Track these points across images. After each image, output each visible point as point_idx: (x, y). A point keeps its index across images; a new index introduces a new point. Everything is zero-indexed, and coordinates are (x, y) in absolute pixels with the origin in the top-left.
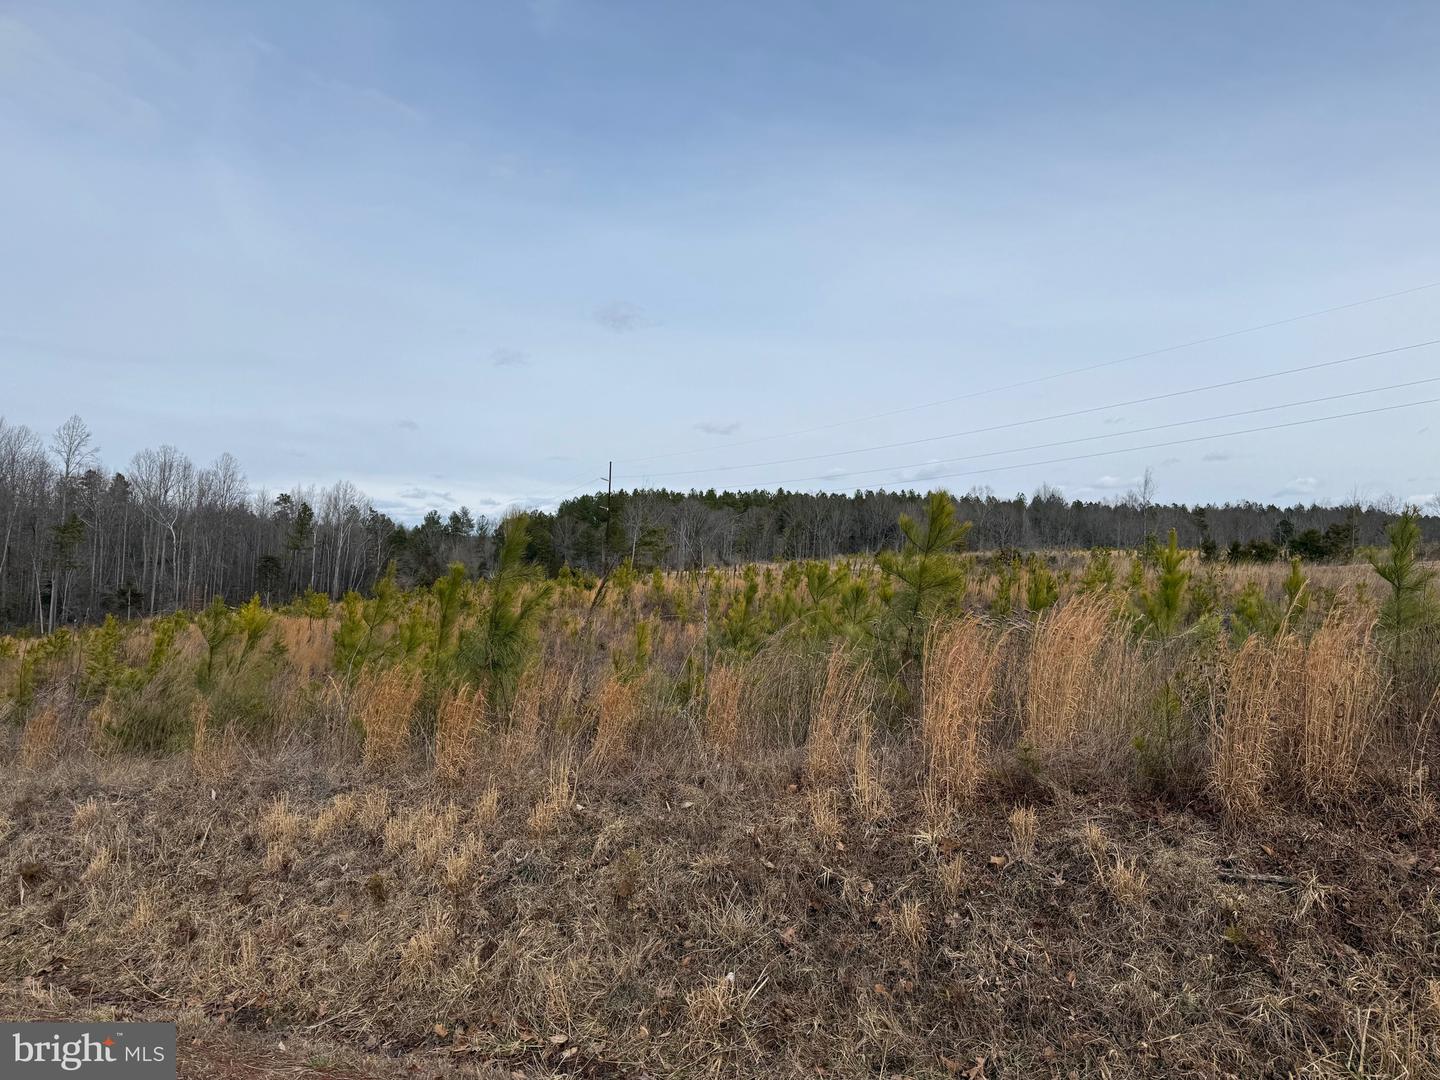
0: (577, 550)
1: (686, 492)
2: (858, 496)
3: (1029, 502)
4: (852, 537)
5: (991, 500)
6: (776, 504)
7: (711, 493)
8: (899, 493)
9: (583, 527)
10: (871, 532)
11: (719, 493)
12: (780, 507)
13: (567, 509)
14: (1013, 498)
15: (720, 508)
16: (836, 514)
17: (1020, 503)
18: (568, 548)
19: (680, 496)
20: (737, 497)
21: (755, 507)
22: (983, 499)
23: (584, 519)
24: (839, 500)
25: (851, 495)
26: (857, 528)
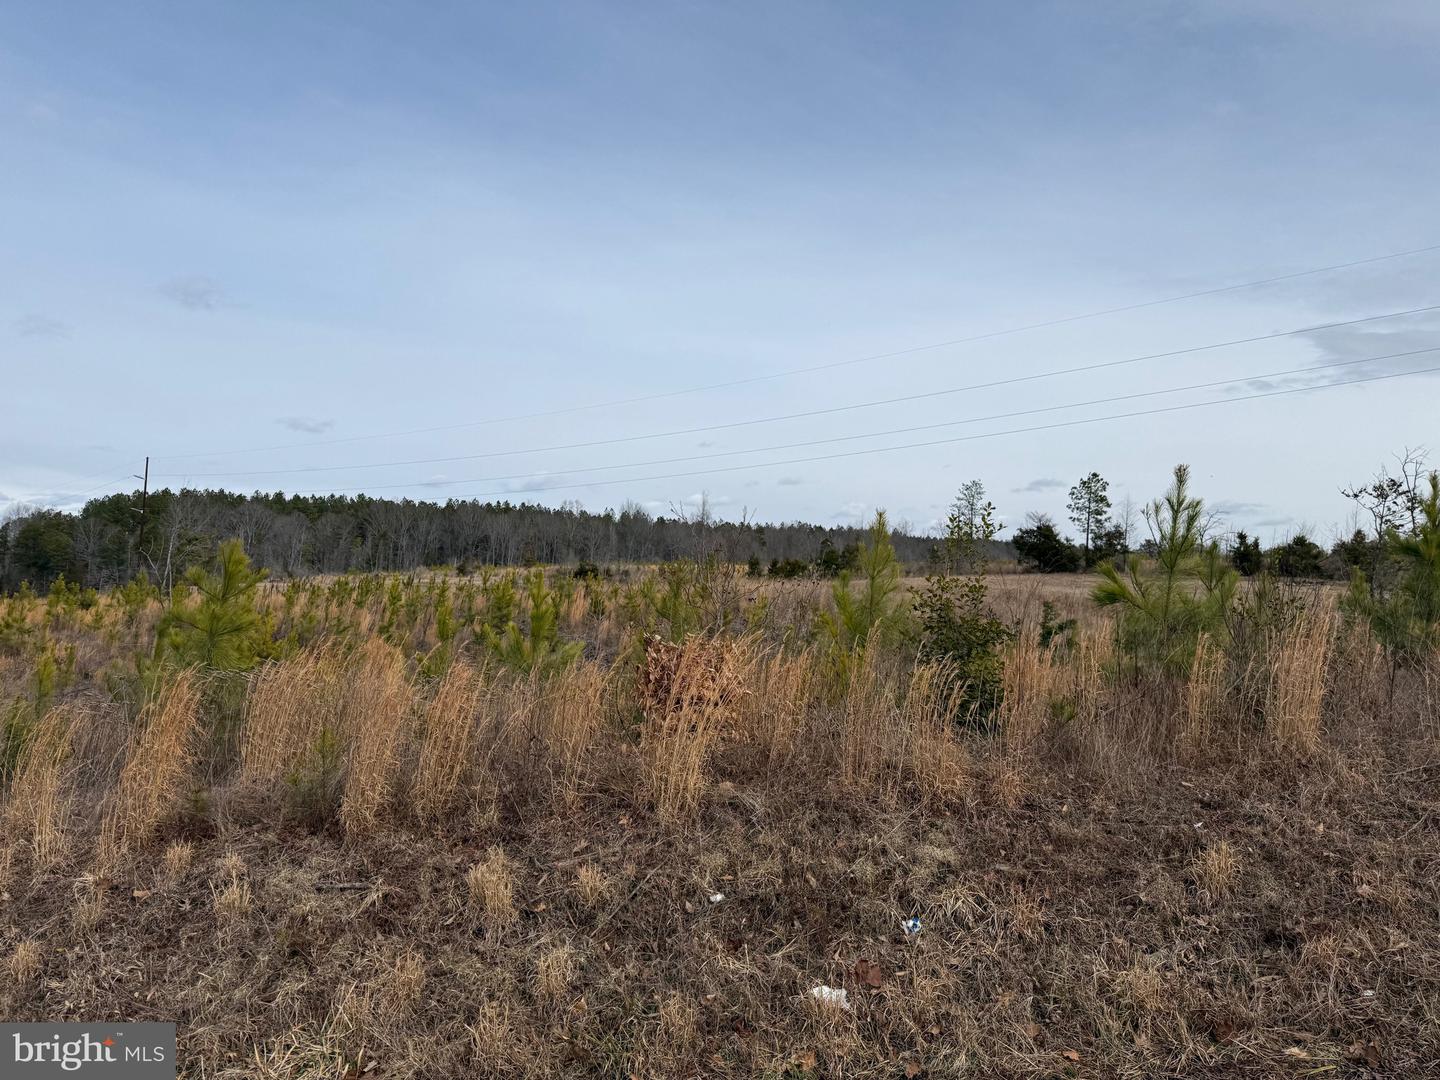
0: (104, 558)
1: (249, 494)
2: (449, 505)
3: (617, 517)
4: (441, 548)
5: (583, 513)
6: (356, 511)
7: (279, 496)
8: (494, 504)
9: (113, 530)
10: (461, 543)
11: (288, 497)
12: (360, 514)
13: (95, 509)
14: (602, 514)
15: (289, 514)
16: (423, 525)
17: (608, 517)
18: (93, 555)
19: (241, 498)
20: (311, 501)
21: (330, 514)
22: (575, 512)
23: (117, 522)
24: (428, 509)
25: (442, 504)
26: (447, 539)
